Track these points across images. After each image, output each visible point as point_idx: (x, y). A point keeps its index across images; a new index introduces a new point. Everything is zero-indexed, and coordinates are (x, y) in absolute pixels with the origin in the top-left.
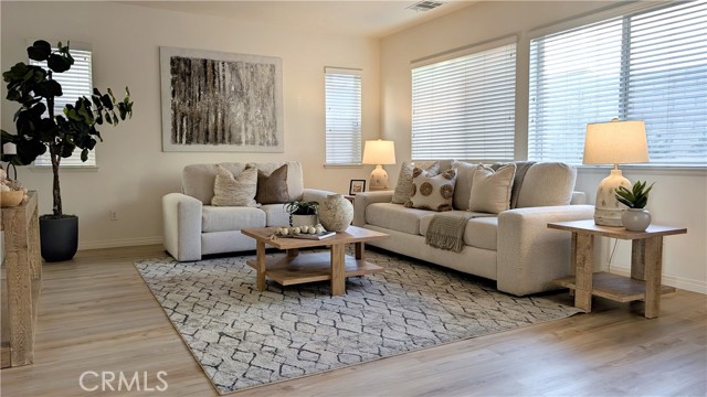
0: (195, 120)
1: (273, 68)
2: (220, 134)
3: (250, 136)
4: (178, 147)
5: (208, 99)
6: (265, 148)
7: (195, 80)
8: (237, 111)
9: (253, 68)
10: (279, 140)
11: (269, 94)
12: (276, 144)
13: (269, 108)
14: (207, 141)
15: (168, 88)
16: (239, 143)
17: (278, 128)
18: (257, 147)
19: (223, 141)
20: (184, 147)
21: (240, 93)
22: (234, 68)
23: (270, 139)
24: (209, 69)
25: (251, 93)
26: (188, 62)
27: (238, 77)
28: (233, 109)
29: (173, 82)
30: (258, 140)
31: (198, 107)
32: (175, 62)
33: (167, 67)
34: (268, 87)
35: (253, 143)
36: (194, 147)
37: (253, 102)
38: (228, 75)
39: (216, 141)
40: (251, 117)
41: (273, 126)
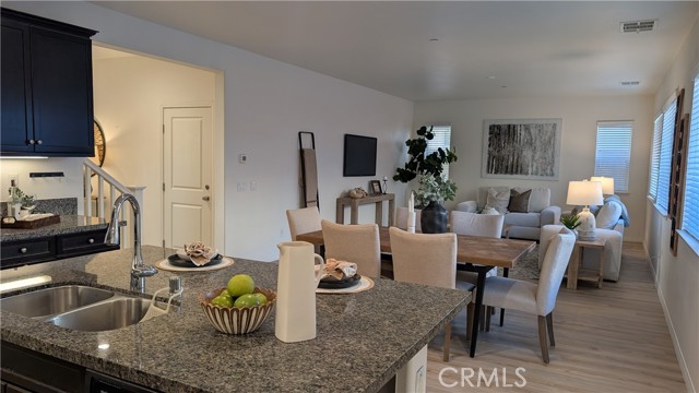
0: (500, 160)
1: (554, 126)
2: (515, 168)
3: (534, 169)
4: (489, 175)
5: (509, 148)
6: (545, 177)
7: (502, 137)
8: (527, 154)
9: (540, 128)
10: (555, 172)
11: (550, 143)
12: (553, 175)
13: (550, 153)
14: (506, 172)
15: (487, 142)
16: (527, 174)
17: (556, 165)
18: (539, 177)
19: (516, 173)
20: (493, 175)
21: (530, 143)
22: (527, 128)
23: (549, 172)
24: (512, 130)
25: (538, 143)
26: (499, 127)
27: (530, 133)
28: (524, 153)
29: (490, 139)
30: (540, 172)
31: (503, 152)
32: (492, 128)
33: (488, 131)
34: (550, 139)
35: (537, 174)
36: (499, 175)
37: (538, 149)
38: (523, 133)
39: (512, 173)
40: (537, 157)
41: (552, 163)
